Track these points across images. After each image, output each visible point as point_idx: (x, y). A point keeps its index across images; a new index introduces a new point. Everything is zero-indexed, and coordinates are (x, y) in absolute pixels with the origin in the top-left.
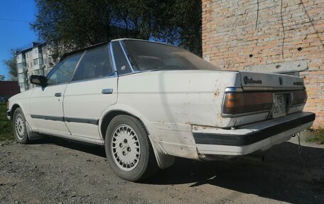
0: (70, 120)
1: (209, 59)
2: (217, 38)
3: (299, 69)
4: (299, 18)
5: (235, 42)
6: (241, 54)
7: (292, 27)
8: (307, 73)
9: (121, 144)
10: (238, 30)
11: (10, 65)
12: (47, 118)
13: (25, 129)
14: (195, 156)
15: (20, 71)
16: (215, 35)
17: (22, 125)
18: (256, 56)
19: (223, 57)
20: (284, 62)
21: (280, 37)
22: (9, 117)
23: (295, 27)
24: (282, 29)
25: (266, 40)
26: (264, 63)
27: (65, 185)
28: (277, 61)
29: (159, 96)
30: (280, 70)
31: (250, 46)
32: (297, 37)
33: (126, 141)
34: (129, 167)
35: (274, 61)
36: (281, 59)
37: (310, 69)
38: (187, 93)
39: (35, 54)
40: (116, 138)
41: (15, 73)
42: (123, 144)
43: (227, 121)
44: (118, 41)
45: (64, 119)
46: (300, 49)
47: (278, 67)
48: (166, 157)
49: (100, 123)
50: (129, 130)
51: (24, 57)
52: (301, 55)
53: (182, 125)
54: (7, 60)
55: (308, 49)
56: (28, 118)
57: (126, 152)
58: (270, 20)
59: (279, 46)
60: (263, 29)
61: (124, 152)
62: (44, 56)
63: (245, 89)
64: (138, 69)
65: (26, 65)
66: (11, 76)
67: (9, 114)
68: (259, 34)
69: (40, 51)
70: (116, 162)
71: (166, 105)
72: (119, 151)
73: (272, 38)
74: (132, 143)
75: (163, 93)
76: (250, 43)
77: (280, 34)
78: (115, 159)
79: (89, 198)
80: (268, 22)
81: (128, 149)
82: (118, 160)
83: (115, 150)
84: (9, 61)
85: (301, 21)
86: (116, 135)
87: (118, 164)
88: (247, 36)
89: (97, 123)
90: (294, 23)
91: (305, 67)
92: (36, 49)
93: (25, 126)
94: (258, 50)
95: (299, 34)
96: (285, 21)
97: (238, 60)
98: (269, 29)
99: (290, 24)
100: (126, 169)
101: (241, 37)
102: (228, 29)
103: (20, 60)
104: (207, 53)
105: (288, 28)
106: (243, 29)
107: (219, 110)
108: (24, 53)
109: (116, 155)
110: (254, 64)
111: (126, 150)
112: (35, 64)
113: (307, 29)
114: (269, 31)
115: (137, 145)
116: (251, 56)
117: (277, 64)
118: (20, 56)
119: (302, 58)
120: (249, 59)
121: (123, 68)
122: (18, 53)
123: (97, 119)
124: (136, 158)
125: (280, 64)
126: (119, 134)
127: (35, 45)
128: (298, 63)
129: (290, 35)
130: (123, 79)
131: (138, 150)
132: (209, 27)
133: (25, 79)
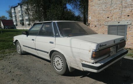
0: (38, 50)
1: (91, 18)
2: (94, 9)
3: (127, 24)
4: (129, 2)
5: (102, 11)
6: (104, 16)
7: (126, 6)
8: (131, 26)
9: (56, 62)
10: (104, 6)
11: (9, 13)
12: (29, 47)
13: (21, 50)
14: (82, 70)
15: (13, 15)
16: (94, 8)
17: (20, 48)
18: (110, 17)
19: (97, 17)
20: (122, 21)
21: (121, 10)
22: (14, 44)
23: (127, 6)
24: (121, 7)
25: (115, 11)
26: (113, 20)
27: (38, 76)
28: (119, 20)
29: (70, 48)
30: (119, 24)
31: (108, 13)
32: (128, 10)
33: (58, 61)
34: (59, 70)
35: (118, 20)
36: (120, 20)
37: (132, 24)
38: (80, 49)
39: (19, 8)
40: (55, 59)
41: (11, 16)
42: (57, 62)
43: (93, 61)
44: (55, 22)
45: (35, 49)
46: (128, 16)
47: (119, 23)
48: (72, 68)
49: (49, 53)
50: (59, 57)
51: (15, 10)
52: (129, 18)
53: (77, 59)
54: (8, 11)
55: (132, 16)
56: (22, 46)
57: (58, 65)
58: (117, 2)
59: (120, 14)
60: (114, 6)
61: (57, 65)
62: (23, 9)
63: (100, 49)
64: (63, 36)
65: (15, 13)
66: (10, 17)
67: (14, 43)
68: (112, 8)
69: (21, 7)
70: (55, 67)
71: (72, 52)
72: (56, 64)
73: (117, 10)
74: (60, 62)
75: (71, 47)
76: (108, 12)
77: (121, 9)
78: (55, 66)
79: (46, 82)
80: (116, 3)
81: (59, 64)
82: (56, 67)
83: (54, 63)
84: (9, 11)
85: (130, 4)
86: (55, 58)
87: (55, 68)
88: (107, 9)
89: (48, 53)
90: (127, 4)
91: (130, 23)
92: (19, 6)
93: (21, 48)
94: (111, 15)
95: (128, 9)
96: (123, 3)
97: (103, 19)
98: (116, 6)
99: (125, 5)
100: (58, 70)
101: (105, 9)
102: (99, 5)
103: (13, 11)
104: (90, 15)
105: (124, 6)
106: (105, 6)
107: (90, 57)
108: (14, 8)
109: (55, 65)
110: (109, 21)
111: (58, 64)
112: (19, 13)
113: (132, 7)
114: (116, 7)
115: (62, 63)
116: (108, 17)
117: (118, 22)
118: (13, 9)
119: (129, 19)
120: (107, 19)
121: (57, 34)
122: (12, 8)
123: (48, 51)
124: (62, 67)
125: (120, 22)
126: (56, 58)
127: (19, 4)
128: (127, 22)
129: (125, 9)
130: (57, 39)
131: (62, 65)
132: (91, 4)
133: (15, 19)
